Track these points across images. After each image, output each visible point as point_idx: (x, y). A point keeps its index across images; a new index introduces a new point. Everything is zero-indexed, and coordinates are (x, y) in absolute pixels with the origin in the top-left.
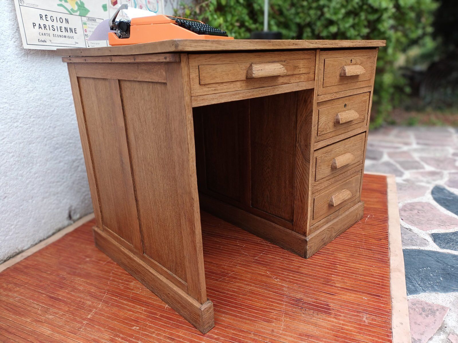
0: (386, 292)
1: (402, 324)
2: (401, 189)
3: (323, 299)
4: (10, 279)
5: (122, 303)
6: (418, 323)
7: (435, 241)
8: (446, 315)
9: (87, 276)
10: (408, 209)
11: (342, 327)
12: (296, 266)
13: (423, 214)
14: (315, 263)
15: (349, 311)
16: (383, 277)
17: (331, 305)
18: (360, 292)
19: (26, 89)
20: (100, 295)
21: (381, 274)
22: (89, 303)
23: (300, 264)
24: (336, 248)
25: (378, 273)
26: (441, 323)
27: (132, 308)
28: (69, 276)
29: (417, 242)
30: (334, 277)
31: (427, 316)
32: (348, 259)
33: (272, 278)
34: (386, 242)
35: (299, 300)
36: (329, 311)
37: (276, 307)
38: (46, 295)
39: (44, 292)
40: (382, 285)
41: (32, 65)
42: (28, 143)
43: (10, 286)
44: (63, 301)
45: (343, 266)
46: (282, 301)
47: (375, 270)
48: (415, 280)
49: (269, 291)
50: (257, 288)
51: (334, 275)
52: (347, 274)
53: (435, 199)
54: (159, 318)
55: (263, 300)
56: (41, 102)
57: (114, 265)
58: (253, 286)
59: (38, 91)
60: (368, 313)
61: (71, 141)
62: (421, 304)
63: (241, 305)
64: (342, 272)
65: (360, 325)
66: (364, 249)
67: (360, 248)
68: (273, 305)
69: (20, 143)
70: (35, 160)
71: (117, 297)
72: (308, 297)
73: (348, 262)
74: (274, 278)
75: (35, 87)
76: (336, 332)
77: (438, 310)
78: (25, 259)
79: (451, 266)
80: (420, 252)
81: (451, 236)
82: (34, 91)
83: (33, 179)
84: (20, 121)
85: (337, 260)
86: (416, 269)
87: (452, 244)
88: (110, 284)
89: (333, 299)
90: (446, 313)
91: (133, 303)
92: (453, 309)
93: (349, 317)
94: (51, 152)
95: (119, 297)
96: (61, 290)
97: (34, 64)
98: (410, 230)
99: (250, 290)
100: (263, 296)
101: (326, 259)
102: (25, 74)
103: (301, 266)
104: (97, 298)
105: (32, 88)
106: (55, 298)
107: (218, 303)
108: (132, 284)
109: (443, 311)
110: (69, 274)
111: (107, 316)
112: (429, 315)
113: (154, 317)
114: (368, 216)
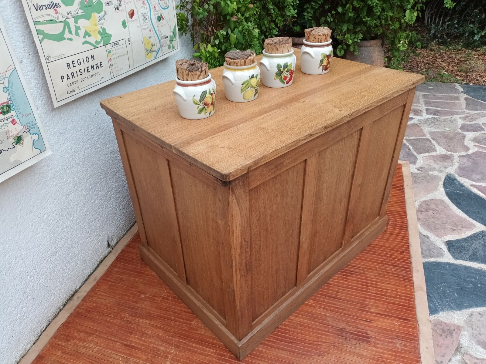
0: (413, 314)
1: (427, 348)
2: (415, 182)
3: (362, 327)
4: (79, 327)
5: (192, 346)
6: (439, 345)
7: (449, 251)
8: (461, 335)
9: (149, 316)
10: (424, 209)
11: (381, 356)
12: (334, 291)
13: (438, 215)
14: (350, 285)
15: (385, 338)
16: (409, 297)
17: (369, 333)
18: (391, 316)
19: (59, 144)
20: (169, 339)
21: (407, 294)
22: (162, 348)
23: (338, 289)
24: (366, 265)
25: (404, 293)
26: (457, 343)
27: (202, 351)
28: (133, 318)
29: (434, 253)
30: (368, 301)
31: (446, 337)
32: (377, 279)
33: (315, 307)
34: (408, 255)
35: (342, 330)
36: (369, 340)
37: (325, 339)
38: (120, 343)
39: (117, 340)
40: (410, 307)
41: (60, 117)
42: (68, 195)
43: (82, 335)
44: (139, 349)
45: (374, 287)
46: (328, 332)
47: (401, 290)
48: (435, 298)
49: (316, 322)
50: (305, 320)
51: (368, 298)
52: (379, 297)
53: (448, 194)
54: (228, 360)
55: (313, 332)
56: (73, 150)
57: (170, 300)
58: (301, 318)
59: (69, 141)
60: (400, 339)
61: (102, 177)
62: (441, 325)
63: (295, 340)
64: (374, 295)
65: (395, 352)
66: (390, 265)
67: (386, 264)
68: (321, 337)
69: (61, 198)
70: (75, 208)
71: (185, 339)
72: (349, 326)
73: (377, 282)
74: (317, 307)
75: (66, 138)
76: (377, 361)
77: (454, 330)
78: (82, 300)
79: (464, 280)
80: (437, 264)
81: (463, 243)
82: (65, 142)
83: (76, 226)
84: (58, 178)
85: (368, 280)
86: (435, 285)
87: (464, 254)
88: (173, 325)
89: (370, 326)
90: (461, 333)
91: (201, 346)
92: (466, 327)
93: (386, 345)
94: (87, 195)
95: (187, 339)
96: (131, 336)
97: (62, 116)
98: (428, 237)
99: (299, 322)
100: (311, 328)
101: (359, 280)
102: (56, 130)
103: (338, 291)
104: (168, 343)
105: (63, 141)
106: (130, 345)
107: (275, 339)
108: (194, 323)
109: (459, 331)
110: (132, 316)
111: (183, 361)
112: (448, 336)
113: (225, 359)
114: (390, 223)
